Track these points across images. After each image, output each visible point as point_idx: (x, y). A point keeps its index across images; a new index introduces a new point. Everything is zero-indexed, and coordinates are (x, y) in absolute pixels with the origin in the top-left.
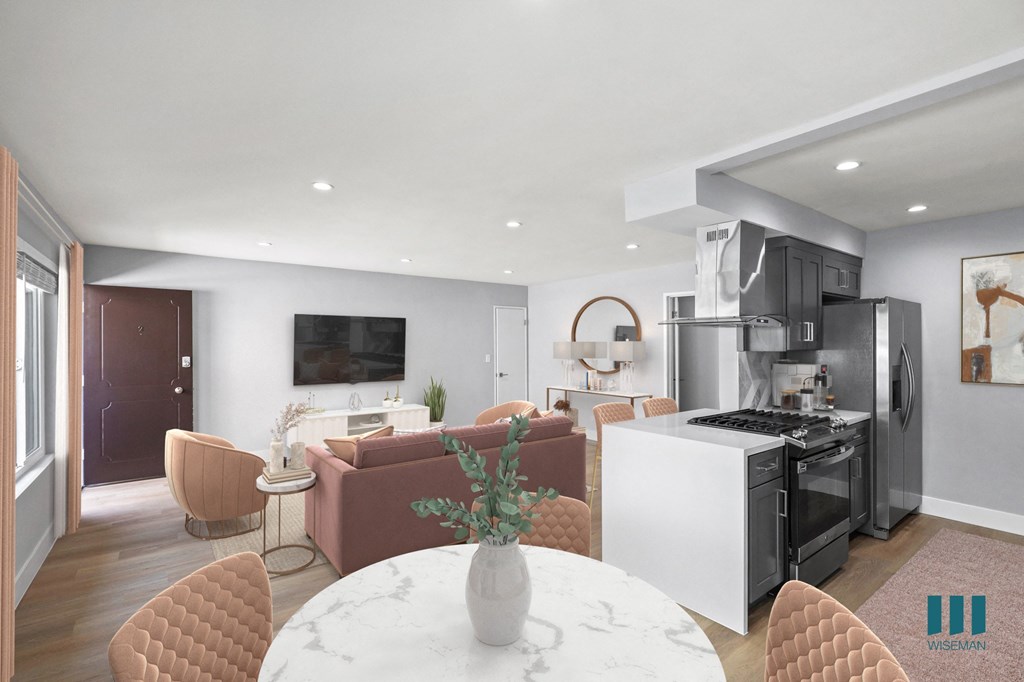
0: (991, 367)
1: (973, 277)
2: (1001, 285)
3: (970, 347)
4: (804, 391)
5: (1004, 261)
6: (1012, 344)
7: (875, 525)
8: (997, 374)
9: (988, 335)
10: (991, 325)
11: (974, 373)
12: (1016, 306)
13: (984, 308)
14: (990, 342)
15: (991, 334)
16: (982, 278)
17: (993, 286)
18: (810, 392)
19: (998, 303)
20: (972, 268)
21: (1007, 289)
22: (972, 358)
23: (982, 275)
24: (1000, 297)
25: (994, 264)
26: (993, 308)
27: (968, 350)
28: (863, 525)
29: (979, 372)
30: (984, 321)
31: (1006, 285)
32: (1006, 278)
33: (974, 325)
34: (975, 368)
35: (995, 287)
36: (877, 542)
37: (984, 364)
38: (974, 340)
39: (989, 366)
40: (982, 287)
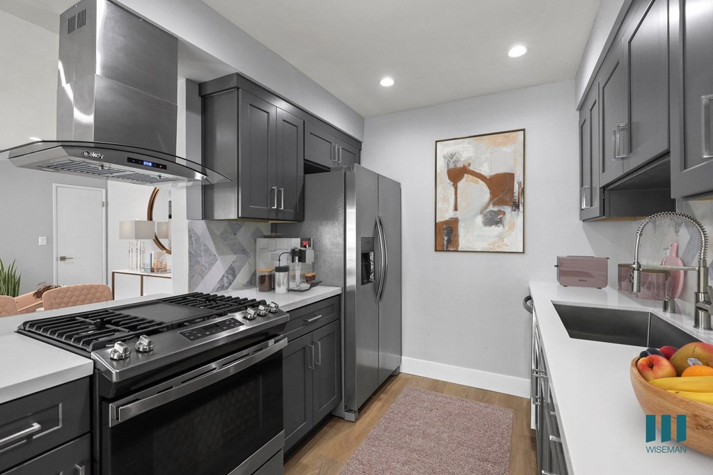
0: (458, 236)
1: (445, 157)
2: (466, 164)
3: (442, 220)
4: (279, 269)
5: (469, 143)
6: (474, 217)
7: (346, 407)
8: (463, 243)
9: (456, 209)
10: (458, 200)
11: (445, 243)
12: (478, 183)
13: (453, 185)
14: (458, 215)
15: (459, 208)
16: (451, 158)
17: (460, 165)
18: (285, 269)
19: (464, 180)
20: (444, 149)
21: (471, 168)
22: (444, 229)
23: (452, 156)
24: (466, 175)
25: (461, 146)
26: (461, 184)
27: (441, 223)
28: (334, 410)
29: (449, 241)
30: (453, 197)
31: (470, 164)
32: (470, 158)
33: (446, 200)
34: (446, 238)
35: (461, 166)
36: (347, 424)
37: (454, 233)
38: (446, 214)
39: (457, 236)
40: (452, 166)
